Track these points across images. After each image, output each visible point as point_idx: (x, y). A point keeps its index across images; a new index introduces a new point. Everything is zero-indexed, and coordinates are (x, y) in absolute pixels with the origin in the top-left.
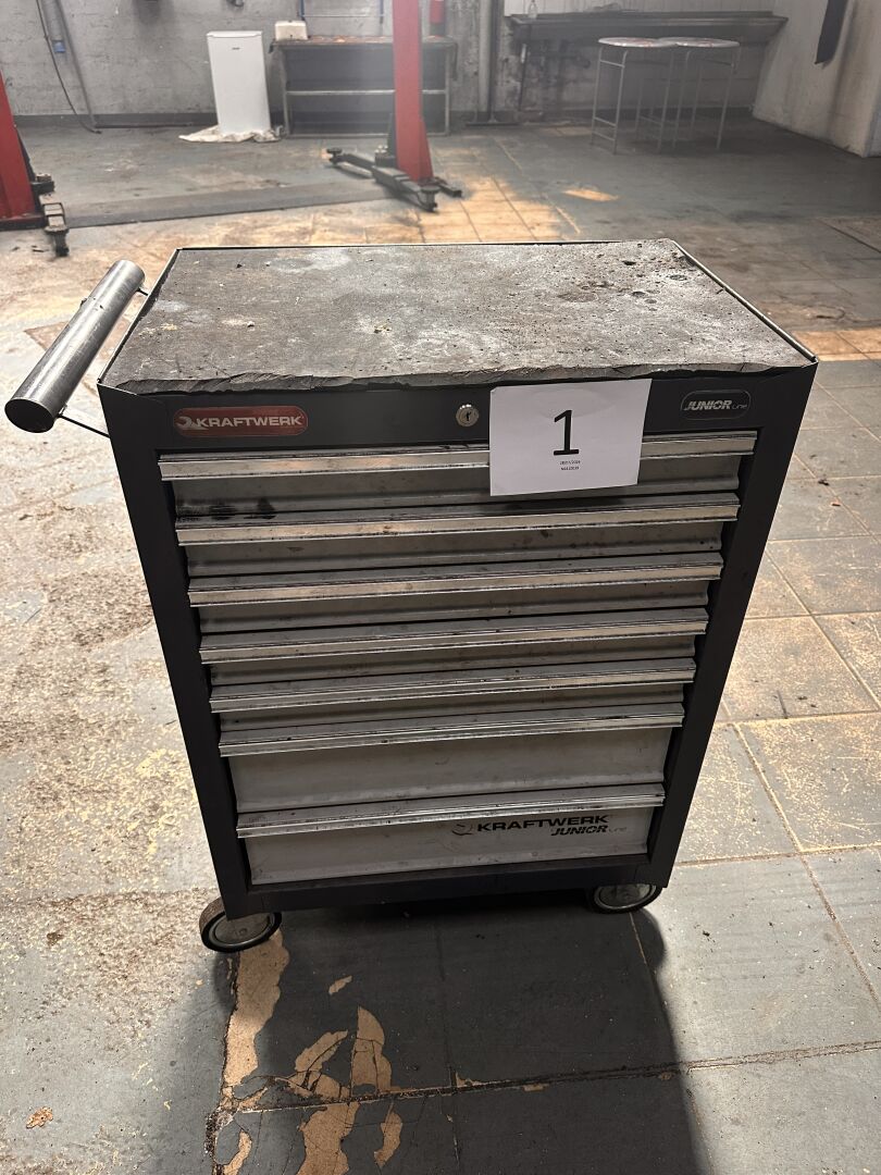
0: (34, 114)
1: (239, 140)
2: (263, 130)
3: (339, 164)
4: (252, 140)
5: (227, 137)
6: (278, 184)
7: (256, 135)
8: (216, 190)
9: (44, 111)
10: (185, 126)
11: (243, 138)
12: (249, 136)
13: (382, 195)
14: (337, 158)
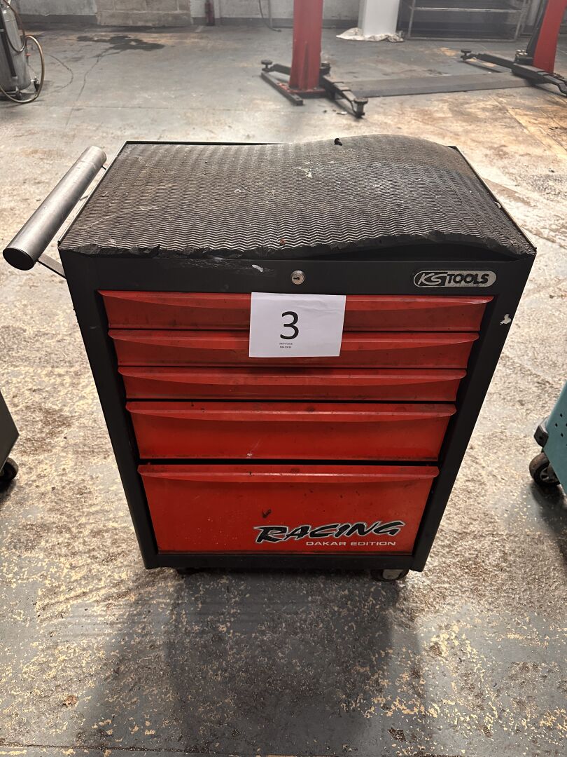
1: (378, 40)
2: (392, 34)
3: (468, 60)
4: (387, 40)
5: (370, 38)
6: (440, 73)
7: (389, 36)
8: (403, 76)
9: (241, 14)
10: (330, 28)
11: (381, 39)
12: (383, 38)
13: (524, 84)
14: (465, 57)
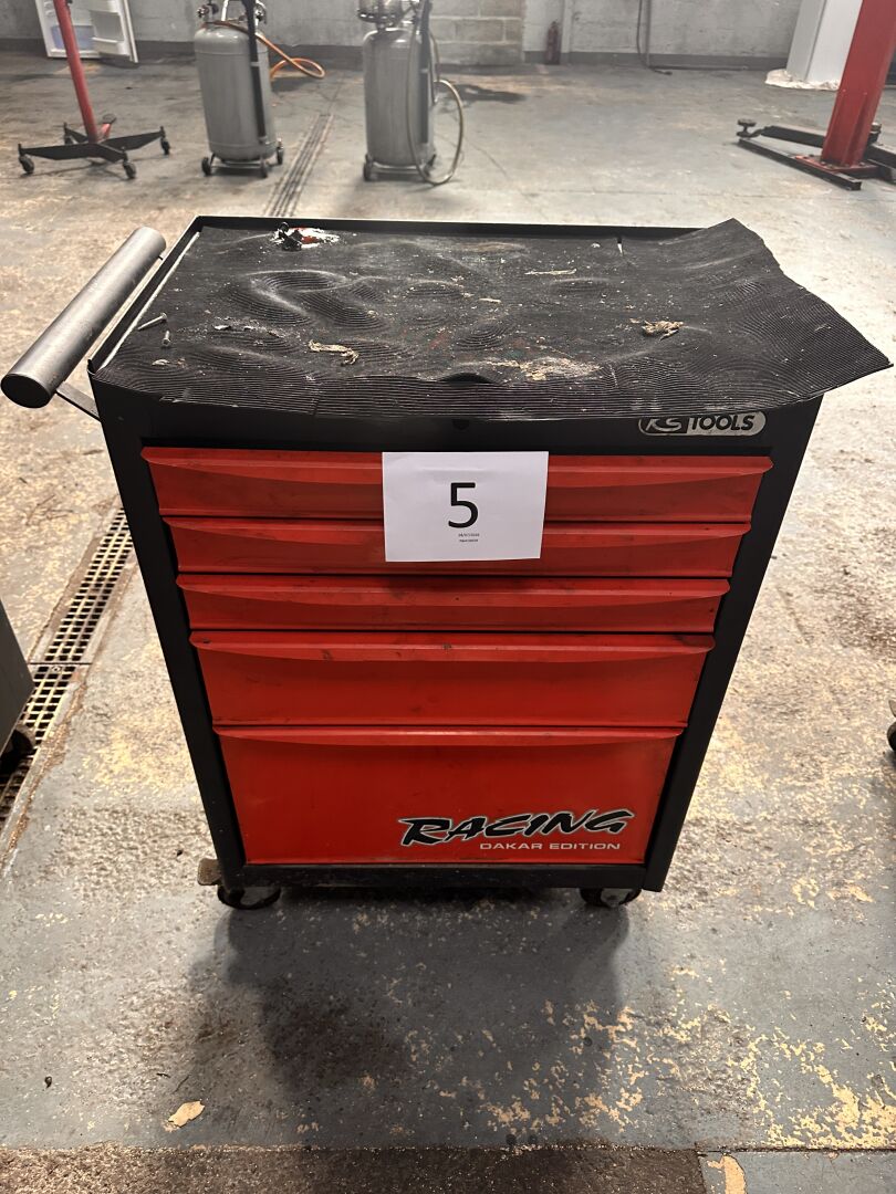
0: (591, 51)
9: (601, 47)
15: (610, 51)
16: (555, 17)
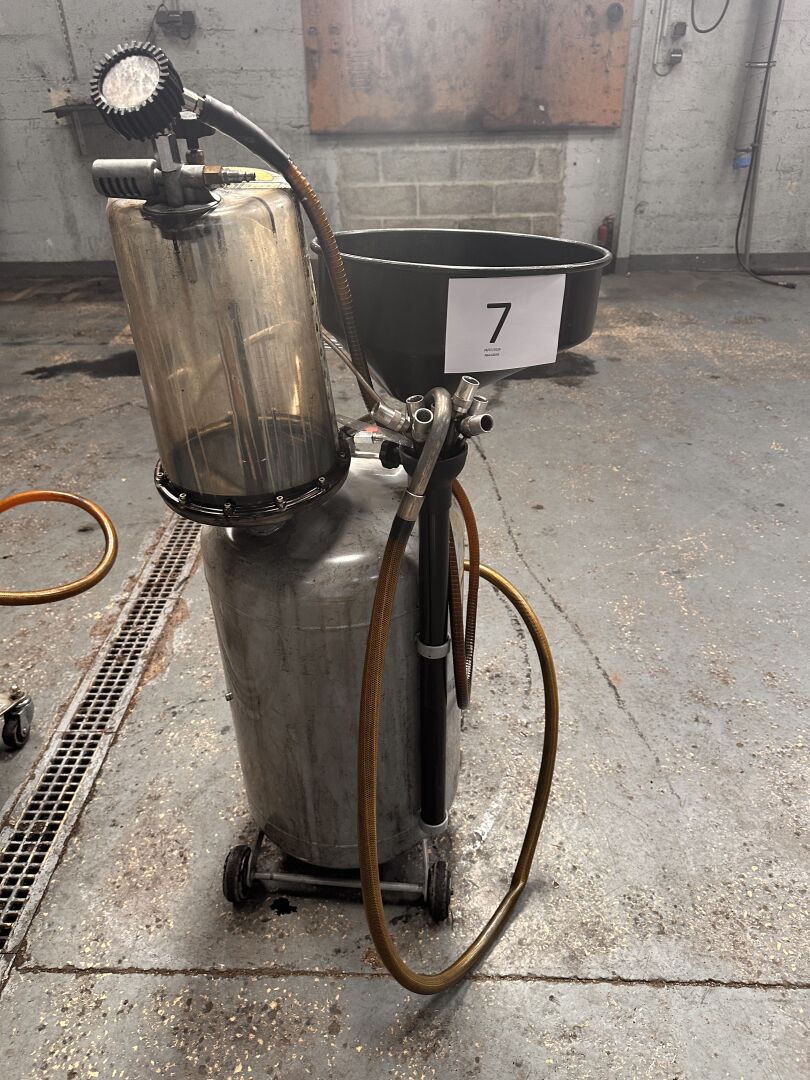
15: (689, 252)
16: (609, 210)
